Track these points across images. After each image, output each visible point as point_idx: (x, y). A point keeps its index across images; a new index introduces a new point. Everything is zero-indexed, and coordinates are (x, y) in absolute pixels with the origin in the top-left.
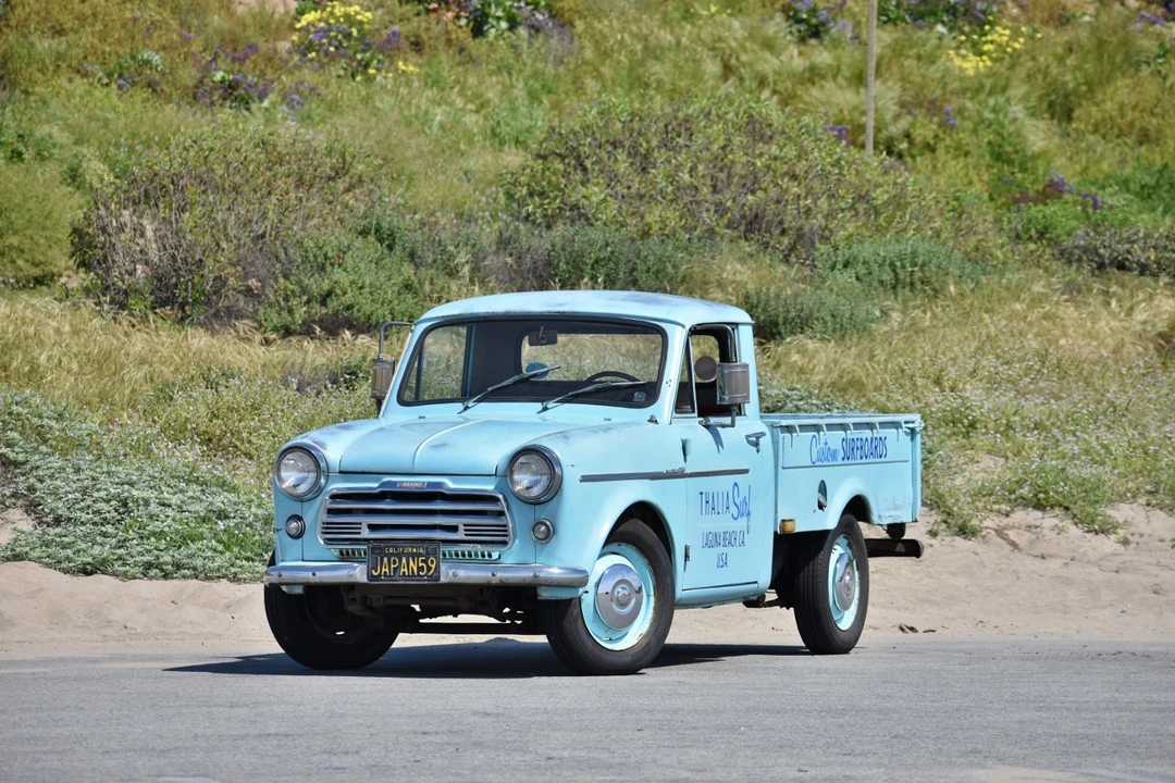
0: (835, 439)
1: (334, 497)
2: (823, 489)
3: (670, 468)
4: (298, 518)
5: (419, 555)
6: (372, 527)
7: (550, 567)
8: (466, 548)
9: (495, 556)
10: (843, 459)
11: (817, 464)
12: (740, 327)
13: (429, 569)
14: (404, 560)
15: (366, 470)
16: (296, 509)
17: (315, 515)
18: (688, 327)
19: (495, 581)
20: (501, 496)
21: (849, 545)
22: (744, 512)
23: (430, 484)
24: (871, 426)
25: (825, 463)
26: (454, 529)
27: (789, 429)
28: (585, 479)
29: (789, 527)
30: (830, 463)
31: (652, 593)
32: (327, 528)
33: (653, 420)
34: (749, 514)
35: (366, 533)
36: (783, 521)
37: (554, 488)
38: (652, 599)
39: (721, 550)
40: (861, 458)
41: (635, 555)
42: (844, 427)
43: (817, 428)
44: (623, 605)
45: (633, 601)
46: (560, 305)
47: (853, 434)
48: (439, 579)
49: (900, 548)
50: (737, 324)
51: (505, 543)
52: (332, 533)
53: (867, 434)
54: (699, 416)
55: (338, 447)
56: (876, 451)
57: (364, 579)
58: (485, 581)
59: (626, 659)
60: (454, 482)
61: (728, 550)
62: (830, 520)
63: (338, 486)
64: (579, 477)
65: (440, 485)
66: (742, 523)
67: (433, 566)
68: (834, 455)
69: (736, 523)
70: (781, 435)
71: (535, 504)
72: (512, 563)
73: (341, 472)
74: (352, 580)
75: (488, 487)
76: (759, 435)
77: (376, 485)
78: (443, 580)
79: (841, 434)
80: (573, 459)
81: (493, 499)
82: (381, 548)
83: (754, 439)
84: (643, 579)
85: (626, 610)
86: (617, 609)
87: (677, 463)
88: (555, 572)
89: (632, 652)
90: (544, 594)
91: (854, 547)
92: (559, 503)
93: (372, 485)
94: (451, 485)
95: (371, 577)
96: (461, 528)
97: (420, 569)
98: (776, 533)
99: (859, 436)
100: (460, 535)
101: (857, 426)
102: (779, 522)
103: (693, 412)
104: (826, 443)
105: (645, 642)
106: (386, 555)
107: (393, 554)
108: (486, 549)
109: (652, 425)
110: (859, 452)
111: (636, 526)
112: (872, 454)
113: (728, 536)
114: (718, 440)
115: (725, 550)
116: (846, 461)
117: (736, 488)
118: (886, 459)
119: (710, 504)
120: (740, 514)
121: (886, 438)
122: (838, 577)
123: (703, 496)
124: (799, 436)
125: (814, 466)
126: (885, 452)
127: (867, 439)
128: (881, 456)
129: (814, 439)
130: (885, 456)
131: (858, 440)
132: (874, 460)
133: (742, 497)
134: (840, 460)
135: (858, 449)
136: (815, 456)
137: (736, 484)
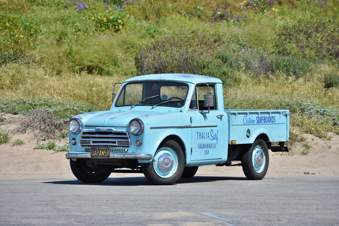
0: (254, 117)
1: (84, 133)
2: (249, 131)
3: (187, 125)
4: (74, 139)
5: (104, 150)
6: (94, 142)
7: (141, 154)
8: (118, 148)
9: (126, 150)
10: (257, 123)
11: (246, 124)
12: (217, 84)
13: (107, 154)
14: (100, 151)
15: (92, 125)
16: (74, 136)
17: (79, 138)
18: (195, 84)
19: (124, 158)
20: (127, 133)
21: (262, 148)
22: (215, 138)
23: (108, 130)
24: (269, 113)
25: (249, 124)
26: (115, 142)
27: (234, 114)
28: (151, 128)
29: (234, 143)
30: (252, 124)
31: (177, 161)
32: (82, 142)
33: (181, 111)
34: (217, 139)
35: (92, 144)
36: (232, 141)
37: (141, 130)
38: (177, 163)
39: (206, 149)
40: (265, 122)
41: (171, 150)
42: (257, 113)
43: (246, 114)
44: (167, 165)
45: (170, 164)
46: (161, 78)
47: (260, 115)
48: (110, 157)
49: (283, 149)
50: (216, 83)
51: (128, 147)
52: (83, 144)
53: (267, 115)
54: (199, 110)
55: (86, 119)
56: (271, 121)
57: (90, 157)
58: (121, 158)
59: (168, 181)
60: (115, 129)
61: (209, 149)
62: (251, 140)
63: (85, 130)
64: (150, 128)
65: (111, 130)
66: (214, 141)
67: (108, 153)
68: (253, 121)
69: (212, 141)
70: (231, 116)
71: (137, 135)
72: (131, 152)
73: (86, 126)
74: (87, 157)
75: (124, 130)
76: (222, 116)
77: (94, 130)
78: (111, 158)
79: (257, 115)
80: (147, 122)
81: (125, 134)
82: (94, 148)
83: (220, 117)
84: (174, 157)
86: (164, 165)
87: (188, 124)
88: (143, 155)
89: (170, 178)
90: (140, 162)
91: (263, 149)
92: (143, 134)
93: (93, 130)
94: (114, 130)
95: (92, 156)
96: (117, 142)
97: (105, 154)
98: (229, 145)
99: (264, 116)
100: (116, 144)
101: (261, 113)
102: (230, 141)
103: (197, 109)
104: (250, 118)
105: (174, 176)
106: (96, 150)
107: (98, 150)
108: (124, 148)
109: (181, 112)
110: (263, 121)
111: (171, 142)
112: (269, 121)
113: (209, 145)
114: (205, 117)
115: (208, 149)
116: (258, 123)
117: (212, 131)
118: (275, 123)
119: (201, 136)
120: (214, 139)
121: (275, 117)
122: (256, 157)
123: (199, 133)
124: (238, 116)
125: (245, 125)
126: (274, 121)
127: (267, 117)
128: (273, 122)
129: (245, 117)
130: (275, 122)
131: (263, 117)
132: (270, 123)
133: (214, 134)
134: (256, 123)
135: (263, 120)
136: (245, 122)
137: (212, 130)
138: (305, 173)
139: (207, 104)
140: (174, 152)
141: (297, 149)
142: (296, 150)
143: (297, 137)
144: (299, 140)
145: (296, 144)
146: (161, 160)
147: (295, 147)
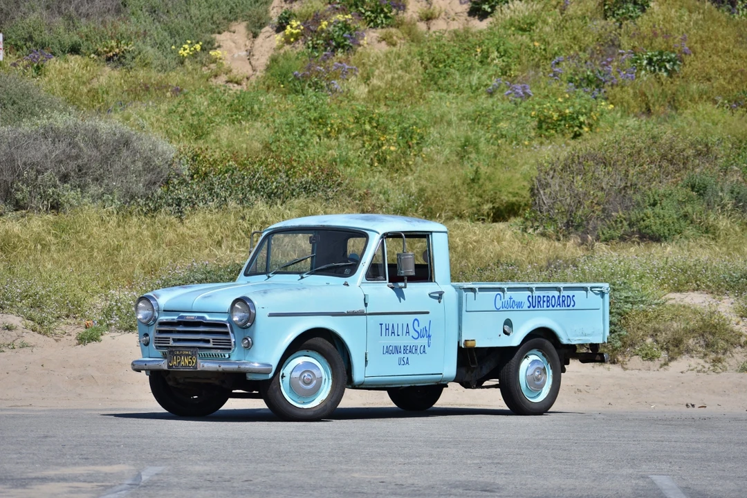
0: (522, 296)
1: (162, 324)
2: (508, 323)
3: (356, 309)
4: (146, 335)
5: (189, 355)
6: (175, 340)
7: (253, 363)
8: (213, 352)
9: (227, 356)
10: (529, 307)
11: (501, 309)
12: (433, 234)
13: (193, 362)
14: (183, 358)
15: (174, 309)
16: (146, 330)
17: (153, 334)
18: (381, 233)
19: (220, 369)
20: (228, 325)
21: (543, 355)
22: (425, 334)
23: (199, 317)
24: (558, 289)
25: (509, 309)
26: (208, 341)
27: (472, 290)
28: (271, 315)
29: (470, 344)
30: (515, 309)
31: (330, 378)
32: (158, 340)
33: (346, 284)
34: (429, 336)
35: (172, 343)
36: (466, 341)
37: (250, 320)
38: (331, 381)
39: (402, 355)
40: (548, 307)
41: (319, 357)
42: (530, 289)
43: (502, 290)
44: (307, 384)
45: (315, 382)
47: (536, 293)
48: (196, 368)
50: (431, 232)
51: (230, 349)
52: (160, 344)
53: (556, 294)
54: (390, 282)
55: (165, 298)
56: (565, 304)
57: (165, 367)
58: (215, 370)
59: (310, 413)
60: (209, 316)
61: (410, 356)
62: (515, 340)
63: (164, 318)
64: (268, 314)
65: (203, 318)
66: (424, 341)
67: (195, 361)
68: (520, 305)
69: (417, 341)
70: (464, 294)
71: (244, 328)
72: (236, 360)
73: (164, 311)
74: (161, 368)
75: (224, 319)
76: (441, 294)
77: (176, 318)
78: (198, 369)
79: (529, 293)
80: (263, 304)
81: (224, 326)
82: (173, 352)
83: (437, 295)
84: (325, 370)
85: (309, 387)
86: (301, 383)
87: (361, 307)
88: (256, 365)
89: (314, 409)
90: (250, 377)
91: (547, 356)
92: (254, 327)
93: (175, 318)
94: (208, 317)
95: (169, 367)
96: (211, 341)
97: (189, 363)
98: (459, 348)
99: (546, 295)
100: (211, 345)
101: (538, 289)
102: (463, 341)
103: (386, 280)
104: (511, 298)
105: (322, 405)
106: (175, 355)
107: (178, 355)
108: (222, 352)
109: (346, 287)
110: (545, 304)
111: (319, 341)
112: (559, 304)
113: (408, 348)
114: (400, 294)
115: (406, 356)
116: (531, 308)
117: (416, 322)
118: (574, 308)
119: (390, 330)
120: (420, 335)
121: (574, 296)
122: (529, 373)
123: (384, 326)
124: (479, 294)
125: (498, 310)
126: (572, 303)
127: (554, 296)
128: (568, 306)
129: (498, 296)
130: (573, 306)
131: (544, 297)
132: (561, 308)
133: (422, 326)
134: (525, 307)
135: (544, 301)
136: (499, 305)
137: (416, 320)
138: (687, 405)
139: (403, 272)
140: (324, 361)
141: (734, 360)
142: (732, 362)
143: (739, 338)
144: (742, 344)
145: (734, 350)
146: (296, 374)
147: (733, 356)
